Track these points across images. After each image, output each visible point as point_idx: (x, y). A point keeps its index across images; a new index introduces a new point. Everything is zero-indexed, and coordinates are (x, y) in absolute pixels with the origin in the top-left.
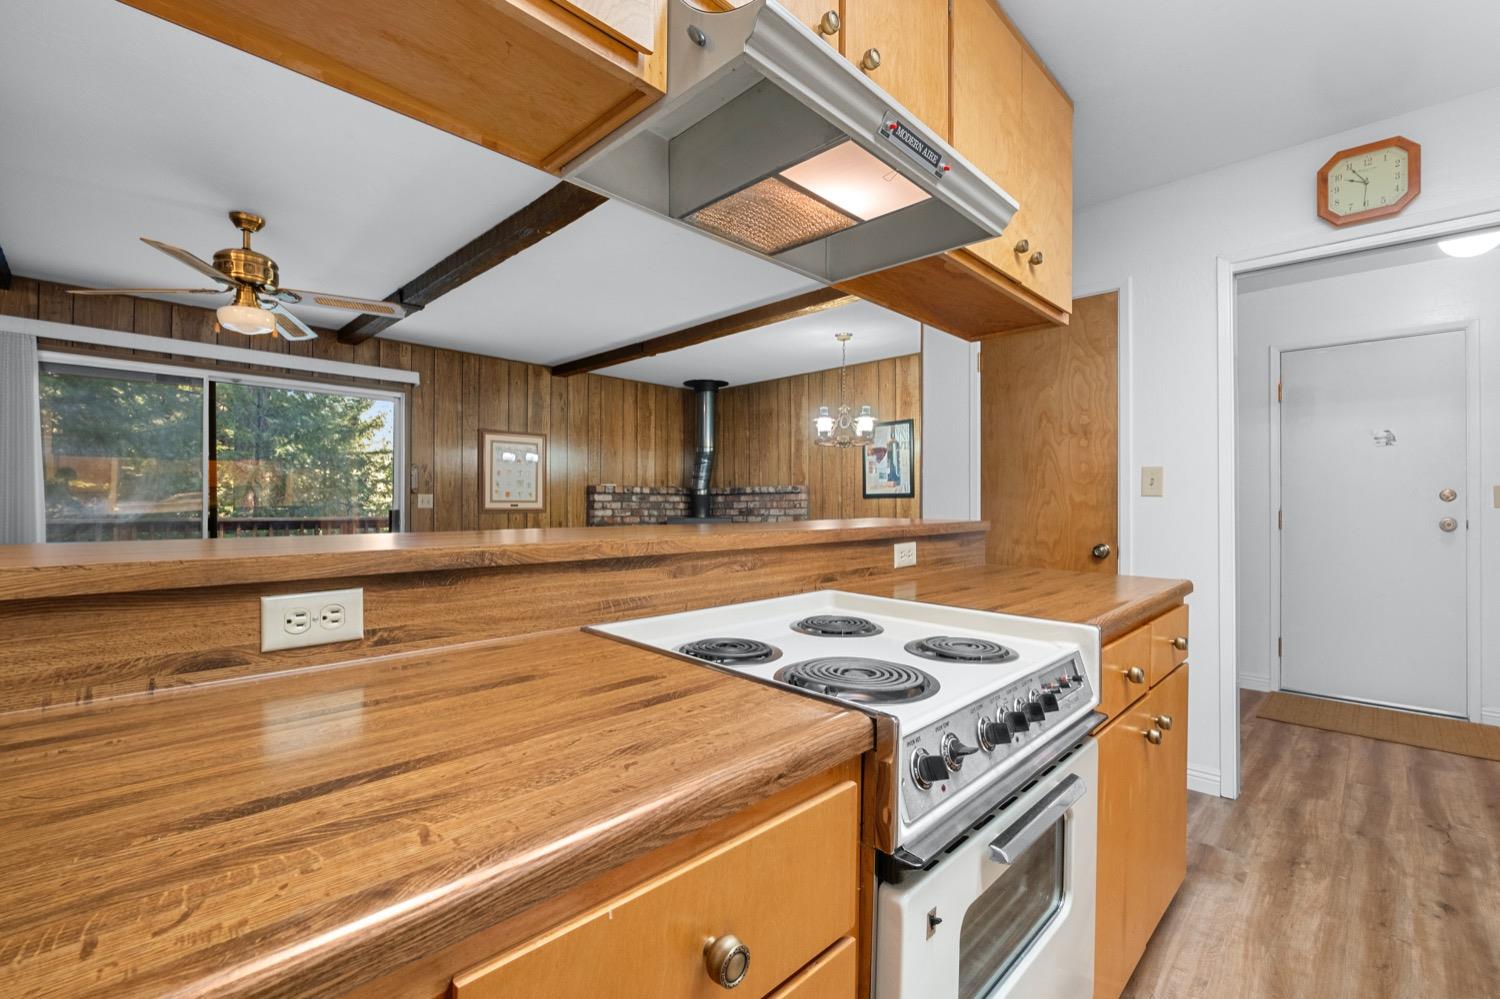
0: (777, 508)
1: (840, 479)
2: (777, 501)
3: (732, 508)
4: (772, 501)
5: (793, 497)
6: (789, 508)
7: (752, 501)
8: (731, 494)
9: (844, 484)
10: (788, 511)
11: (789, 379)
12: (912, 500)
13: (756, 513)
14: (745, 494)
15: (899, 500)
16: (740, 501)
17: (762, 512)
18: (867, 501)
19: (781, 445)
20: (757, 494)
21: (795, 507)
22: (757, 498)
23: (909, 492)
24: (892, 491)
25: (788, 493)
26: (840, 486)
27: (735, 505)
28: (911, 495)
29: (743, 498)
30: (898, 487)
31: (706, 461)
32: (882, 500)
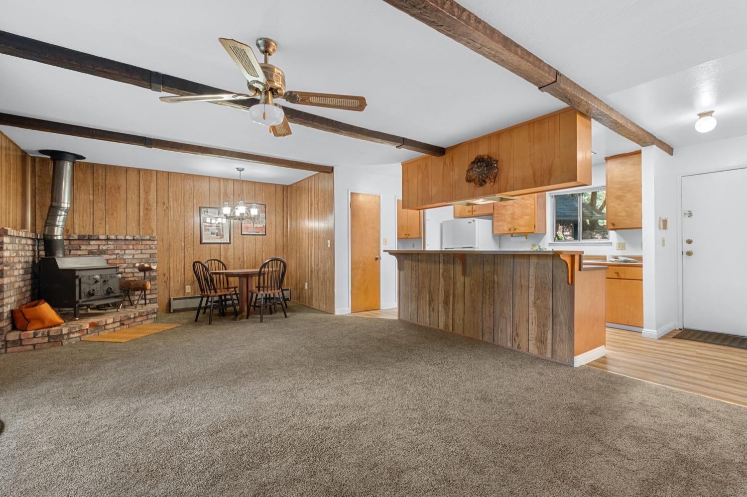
0: (133, 249)
1: (183, 233)
2: (133, 245)
3: (80, 249)
4: (129, 245)
5: (149, 242)
6: (145, 249)
7: (104, 245)
8: (79, 239)
9: (186, 236)
10: (143, 251)
11: (139, 170)
12: (229, 245)
13: (110, 252)
14: (98, 239)
15: (222, 245)
16: (89, 244)
17: (117, 252)
18: (203, 245)
19: (130, 209)
20: (112, 240)
21: (151, 248)
22: (110, 243)
23: (228, 241)
24: (219, 241)
25: (146, 240)
26: (182, 236)
27: (83, 247)
28: (230, 243)
29: (92, 242)
30: (222, 239)
31: (63, 213)
32: (211, 245)
